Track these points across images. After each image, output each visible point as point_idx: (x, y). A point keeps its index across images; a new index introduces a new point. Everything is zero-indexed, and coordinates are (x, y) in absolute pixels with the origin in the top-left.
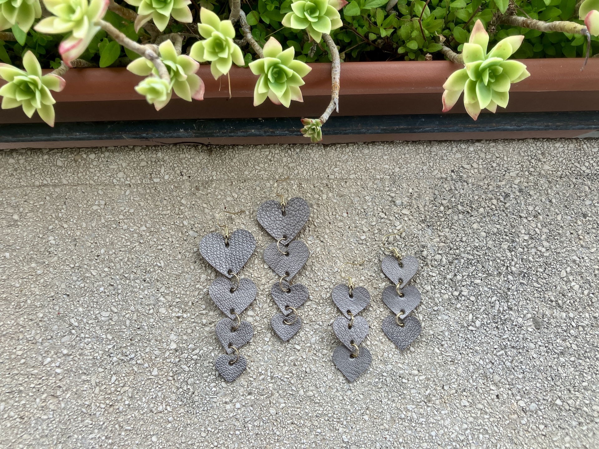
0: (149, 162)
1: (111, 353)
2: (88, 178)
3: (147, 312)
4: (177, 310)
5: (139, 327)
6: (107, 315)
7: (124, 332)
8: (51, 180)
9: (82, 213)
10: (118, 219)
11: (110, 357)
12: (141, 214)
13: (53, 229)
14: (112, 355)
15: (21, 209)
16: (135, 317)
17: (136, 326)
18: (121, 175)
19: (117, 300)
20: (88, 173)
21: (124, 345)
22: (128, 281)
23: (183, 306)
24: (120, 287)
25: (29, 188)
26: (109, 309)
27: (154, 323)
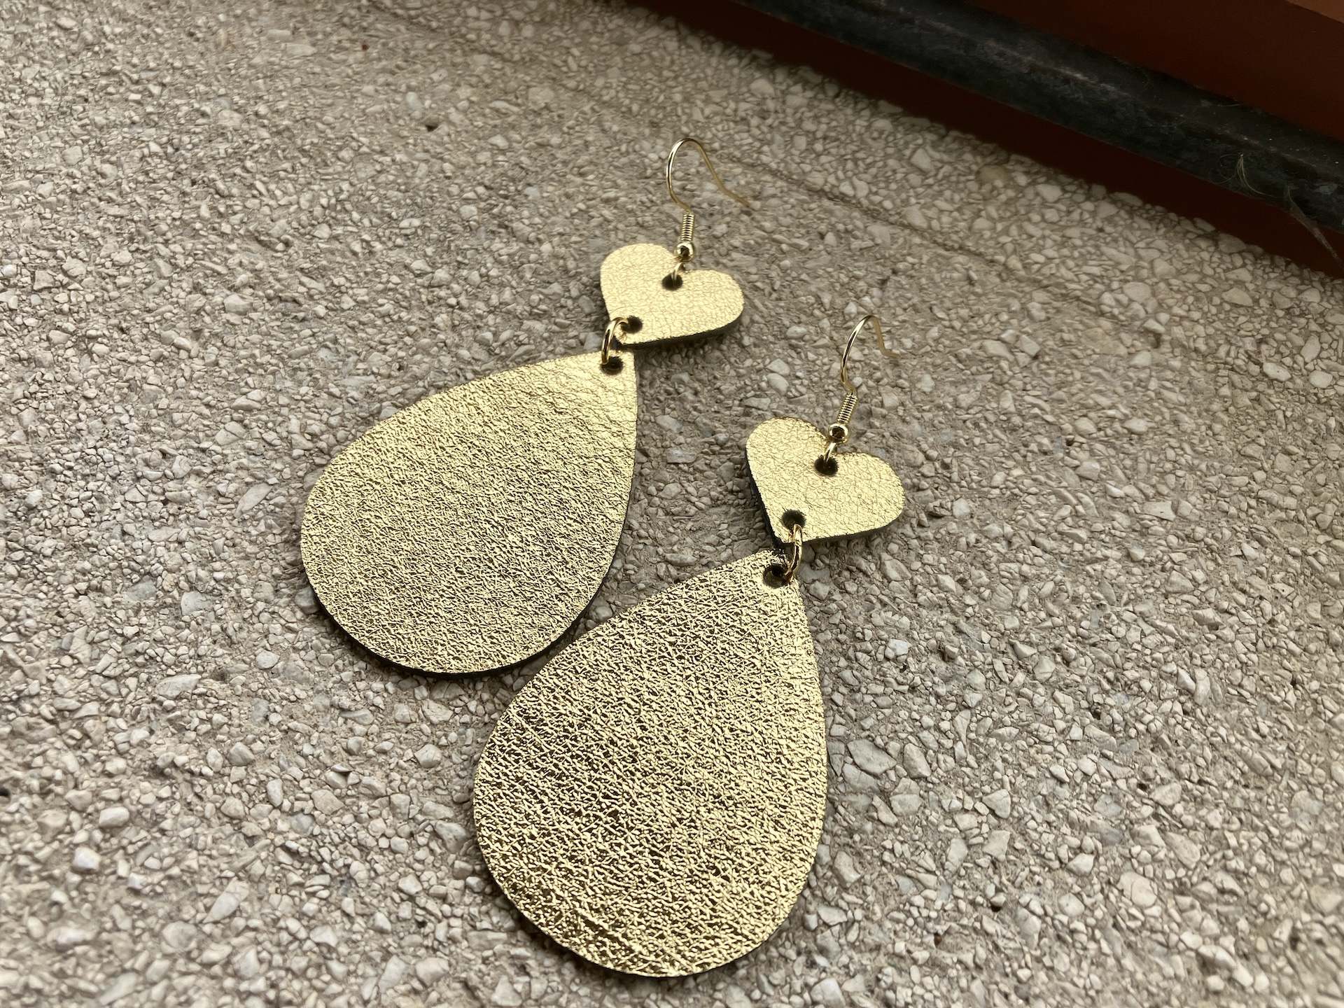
0: (1263, 302)
1: (823, 951)
2: (1010, 247)
3: (1064, 852)
4: (1212, 925)
5: (1000, 899)
6: (878, 770)
7: (921, 886)
8: (870, 192)
9: (936, 340)
10: (1068, 427)
11: (812, 964)
12: (1171, 454)
13: (801, 338)
14: (821, 961)
15: (721, 229)
16: (998, 846)
17: (991, 891)
18: (1137, 291)
19: (945, 725)
20: (1014, 230)
21: (901, 947)
22: (1021, 677)
23: (1243, 924)
24: (978, 679)
25: (780, 183)
26: (894, 746)
27: (1080, 926)
